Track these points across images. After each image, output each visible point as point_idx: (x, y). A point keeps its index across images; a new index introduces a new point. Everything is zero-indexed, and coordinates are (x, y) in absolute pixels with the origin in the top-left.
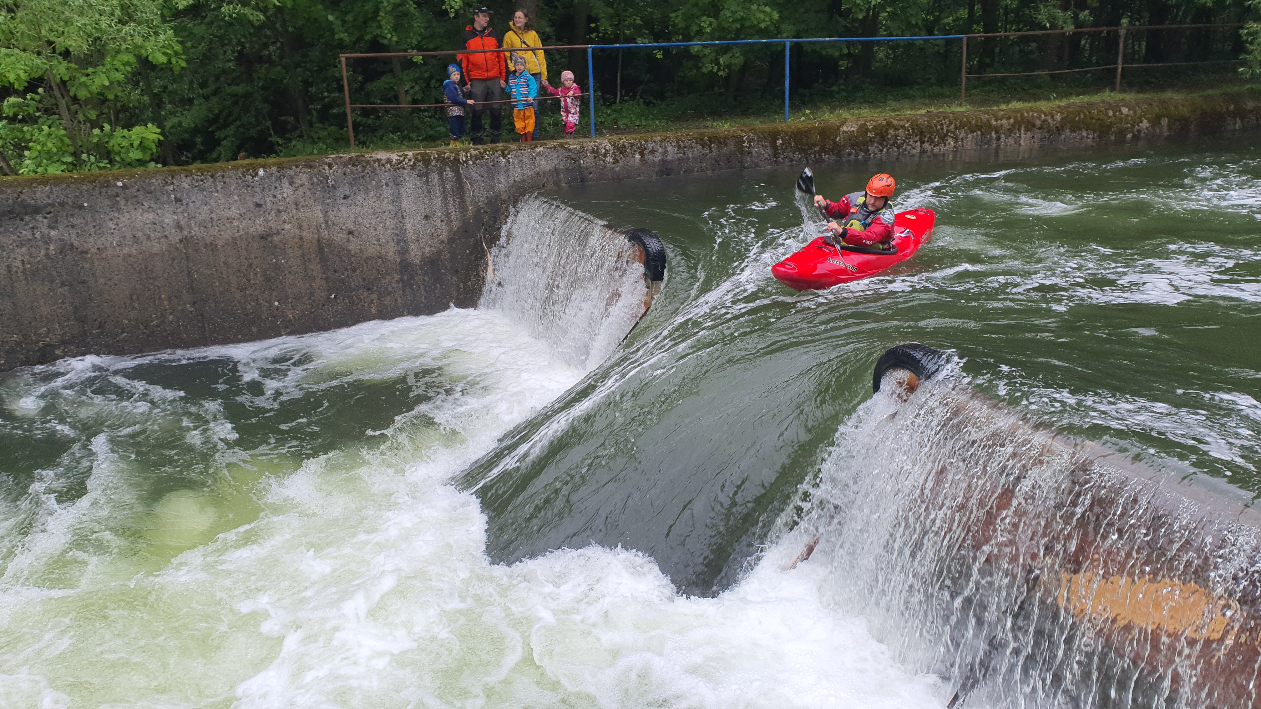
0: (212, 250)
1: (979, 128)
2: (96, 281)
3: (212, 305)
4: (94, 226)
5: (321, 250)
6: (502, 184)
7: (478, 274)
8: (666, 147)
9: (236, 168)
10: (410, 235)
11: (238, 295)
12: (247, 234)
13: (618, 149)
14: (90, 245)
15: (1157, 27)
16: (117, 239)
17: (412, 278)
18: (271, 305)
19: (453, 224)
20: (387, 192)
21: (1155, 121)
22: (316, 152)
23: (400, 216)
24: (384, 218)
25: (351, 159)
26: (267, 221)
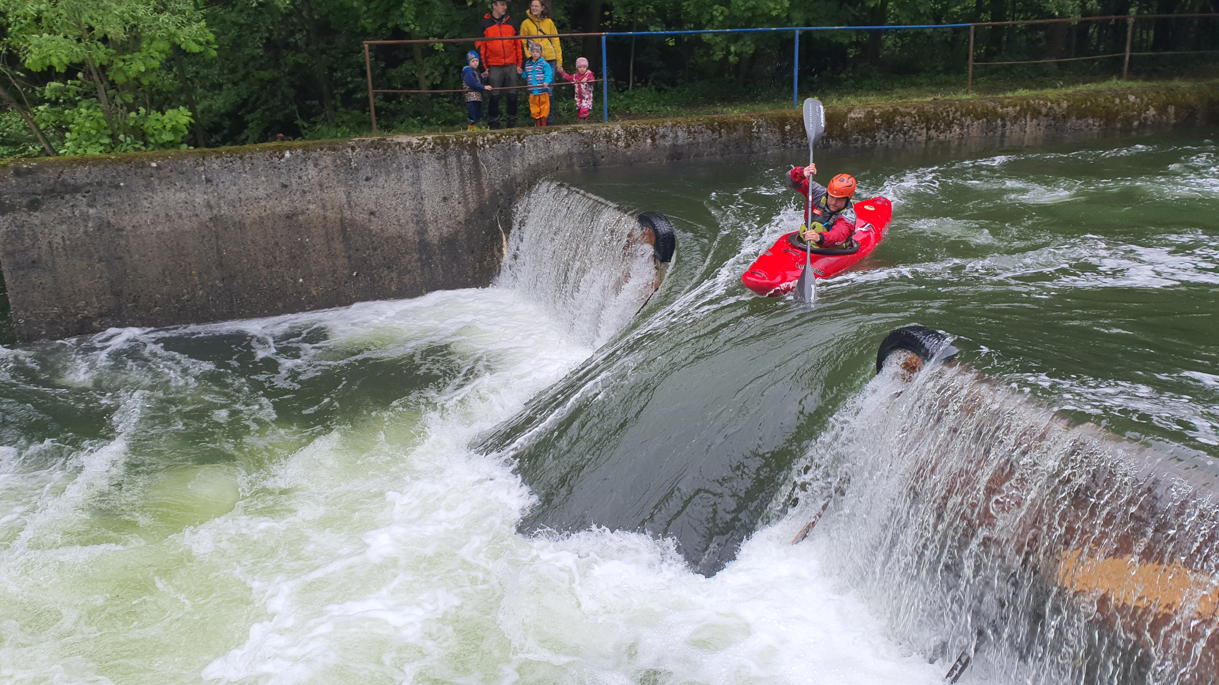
0: (240, 228)
1: (985, 115)
2: (131, 257)
3: (240, 281)
4: (130, 205)
5: (343, 229)
6: (517, 168)
7: (493, 255)
8: (676, 133)
9: (263, 150)
10: (429, 217)
11: (265, 272)
12: (273, 213)
13: (630, 133)
14: (125, 223)
15: (1166, 16)
16: (151, 217)
17: (430, 257)
18: (296, 281)
19: (470, 205)
20: (408, 174)
21: (1162, 109)
22: (339, 135)
23: (419, 197)
24: (404, 199)
25: (373, 142)
26: (292, 201)
